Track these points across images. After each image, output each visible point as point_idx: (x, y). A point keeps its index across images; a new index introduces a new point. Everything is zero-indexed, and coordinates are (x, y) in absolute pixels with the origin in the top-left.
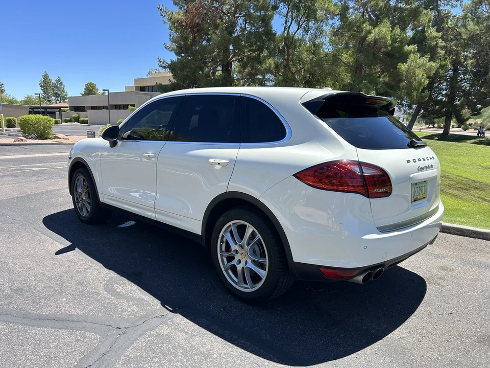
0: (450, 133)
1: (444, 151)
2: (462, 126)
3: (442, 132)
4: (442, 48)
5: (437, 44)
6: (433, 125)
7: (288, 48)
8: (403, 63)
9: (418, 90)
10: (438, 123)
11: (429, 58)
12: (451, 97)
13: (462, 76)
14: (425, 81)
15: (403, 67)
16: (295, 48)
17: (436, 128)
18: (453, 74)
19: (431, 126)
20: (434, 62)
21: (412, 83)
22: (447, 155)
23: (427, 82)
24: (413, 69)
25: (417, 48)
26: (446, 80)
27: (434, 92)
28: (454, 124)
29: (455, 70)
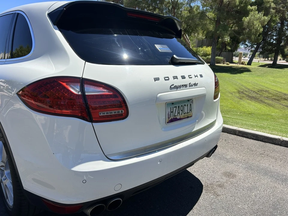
0: (277, 63)
1: (270, 74)
2: (285, 59)
3: (272, 63)
4: (274, 9)
5: (270, 6)
6: (268, 59)
7: (174, 9)
8: (246, 17)
9: (255, 35)
10: (271, 57)
11: (263, 14)
12: (279, 41)
13: (286, 27)
14: (260, 29)
15: (246, 19)
16: (179, 9)
17: (270, 60)
18: (281, 26)
19: (266, 59)
20: (267, 16)
21: (252, 30)
22: (271, 77)
23: (262, 30)
24: (252, 21)
25: (257, 8)
26: (276, 30)
27: (268, 37)
28: (281, 58)
29: (282, 24)
